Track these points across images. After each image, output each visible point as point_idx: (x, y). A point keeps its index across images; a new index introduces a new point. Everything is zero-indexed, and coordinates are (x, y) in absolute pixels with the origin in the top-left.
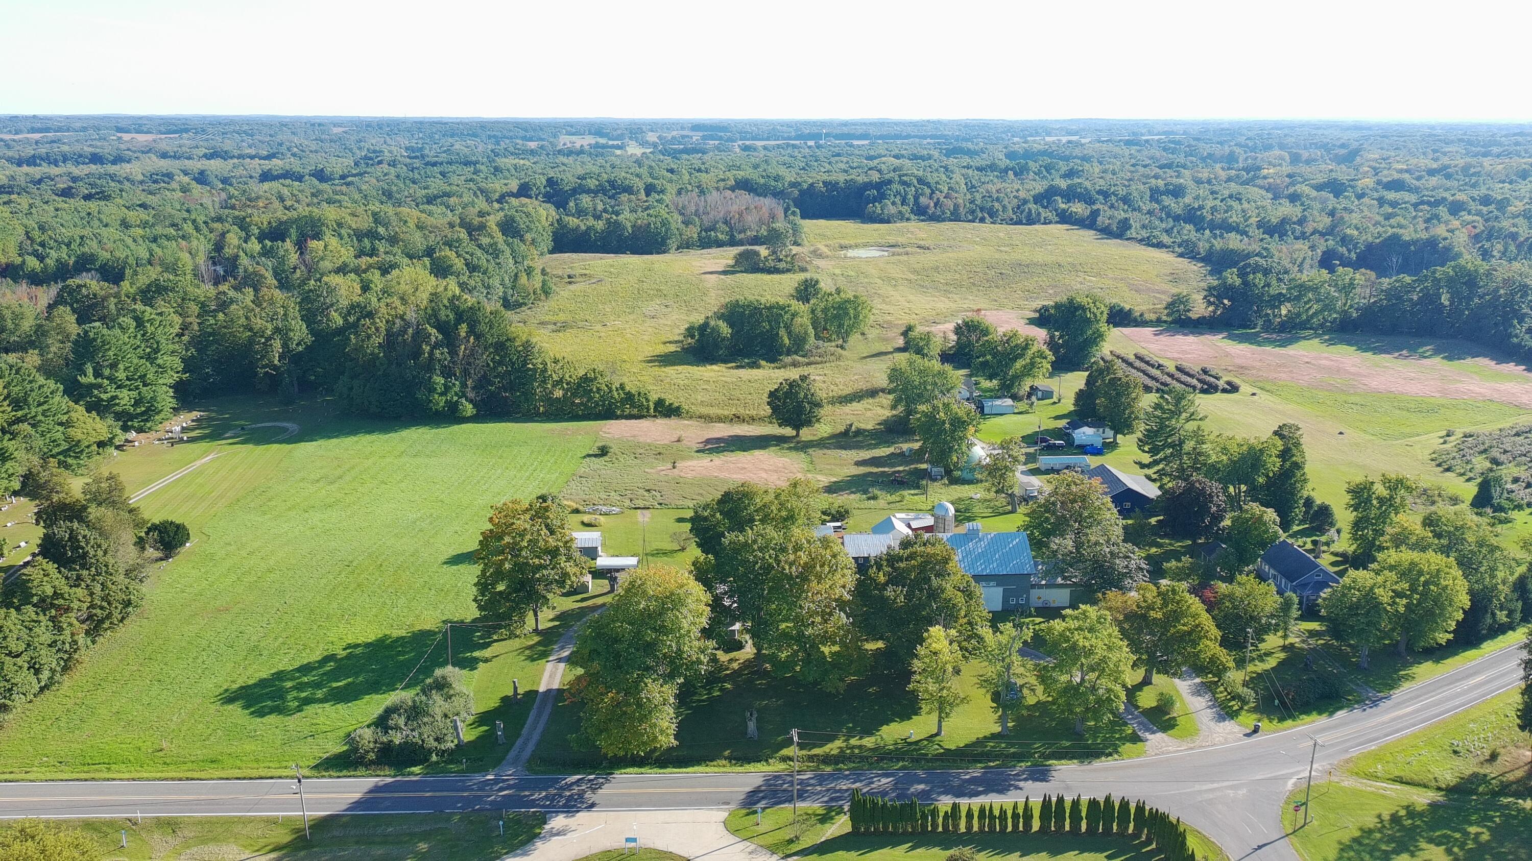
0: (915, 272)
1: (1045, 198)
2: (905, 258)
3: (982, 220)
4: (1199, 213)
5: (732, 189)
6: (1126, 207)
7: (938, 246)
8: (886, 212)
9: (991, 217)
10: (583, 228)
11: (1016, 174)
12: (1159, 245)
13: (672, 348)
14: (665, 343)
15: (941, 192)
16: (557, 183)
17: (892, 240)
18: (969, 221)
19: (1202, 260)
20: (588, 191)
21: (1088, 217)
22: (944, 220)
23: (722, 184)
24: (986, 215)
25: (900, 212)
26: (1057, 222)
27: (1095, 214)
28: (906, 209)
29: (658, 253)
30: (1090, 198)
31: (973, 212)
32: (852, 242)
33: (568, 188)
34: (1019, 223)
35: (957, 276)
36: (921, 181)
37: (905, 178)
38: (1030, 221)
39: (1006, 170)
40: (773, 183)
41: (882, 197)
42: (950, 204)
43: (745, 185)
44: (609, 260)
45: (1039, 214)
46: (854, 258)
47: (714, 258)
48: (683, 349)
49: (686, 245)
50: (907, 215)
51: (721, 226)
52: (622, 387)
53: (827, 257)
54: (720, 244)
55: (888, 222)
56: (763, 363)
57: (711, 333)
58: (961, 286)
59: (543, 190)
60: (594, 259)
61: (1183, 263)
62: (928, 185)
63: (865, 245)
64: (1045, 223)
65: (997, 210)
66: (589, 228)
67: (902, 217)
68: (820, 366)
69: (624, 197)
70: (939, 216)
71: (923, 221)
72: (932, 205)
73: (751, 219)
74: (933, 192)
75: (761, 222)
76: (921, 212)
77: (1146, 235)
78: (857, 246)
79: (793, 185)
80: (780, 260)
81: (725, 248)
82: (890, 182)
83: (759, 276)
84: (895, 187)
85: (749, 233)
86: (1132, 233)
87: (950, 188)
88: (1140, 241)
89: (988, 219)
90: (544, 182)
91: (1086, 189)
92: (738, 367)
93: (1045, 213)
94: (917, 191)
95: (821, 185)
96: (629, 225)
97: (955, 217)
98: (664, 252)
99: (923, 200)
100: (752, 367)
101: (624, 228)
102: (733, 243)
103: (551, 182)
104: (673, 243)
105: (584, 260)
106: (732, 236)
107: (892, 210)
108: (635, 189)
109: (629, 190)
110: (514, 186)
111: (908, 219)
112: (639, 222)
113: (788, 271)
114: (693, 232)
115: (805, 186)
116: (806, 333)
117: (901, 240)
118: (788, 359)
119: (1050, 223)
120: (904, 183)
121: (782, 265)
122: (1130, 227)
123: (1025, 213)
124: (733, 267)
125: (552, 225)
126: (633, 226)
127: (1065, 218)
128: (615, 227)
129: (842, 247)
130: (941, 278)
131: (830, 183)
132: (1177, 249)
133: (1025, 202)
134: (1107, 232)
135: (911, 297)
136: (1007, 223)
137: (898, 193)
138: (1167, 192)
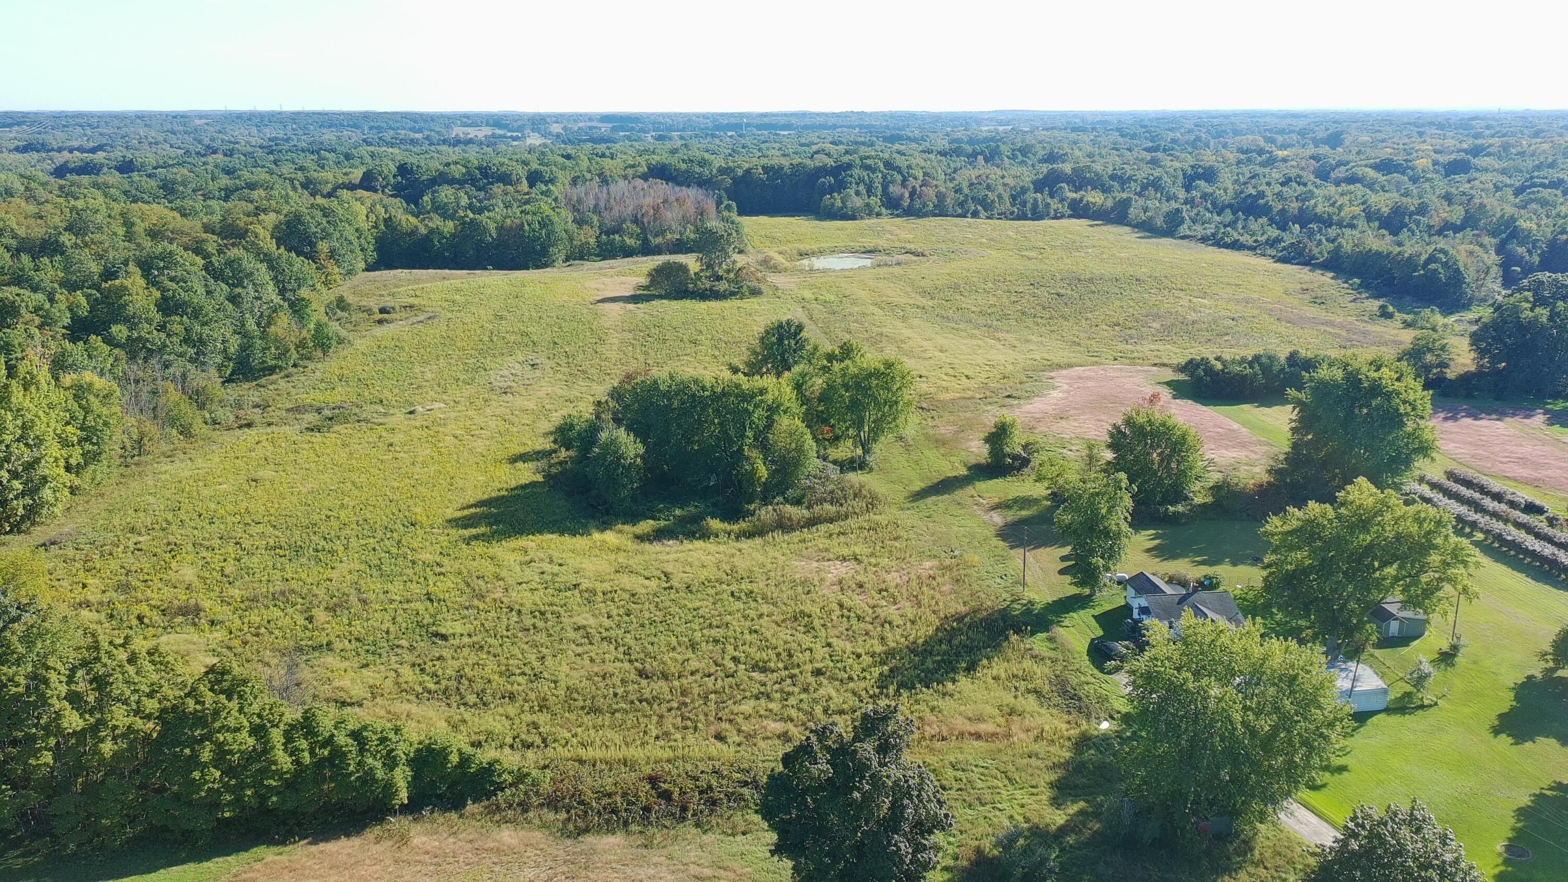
0: (924, 293)
1: (1048, 183)
2: (897, 270)
3: (975, 214)
4: (1261, 202)
5: (645, 177)
6: (1159, 195)
7: (935, 251)
8: (849, 205)
9: (986, 210)
10: (423, 230)
11: (986, 160)
12: (1236, 246)
13: (527, 474)
14: (514, 460)
15: (915, 178)
16: (411, 172)
17: (869, 243)
18: (959, 216)
19: (1325, 266)
20: (451, 181)
21: (1113, 209)
22: (925, 215)
23: (630, 171)
24: (979, 208)
25: (868, 205)
26: (1070, 216)
27: (1124, 205)
28: (874, 201)
29: (538, 267)
30: (1103, 185)
31: (961, 204)
32: (815, 247)
33: (425, 177)
34: (1022, 217)
35: (993, 300)
36: (888, 165)
37: (868, 162)
38: (1037, 215)
40: (698, 169)
41: (841, 186)
42: (930, 193)
43: (660, 172)
44: (459, 279)
45: (1047, 205)
46: (824, 271)
47: (619, 274)
48: (548, 476)
49: (579, 255)
50: (877, 209)
51: (629, 225)
53: (786, 270)
54: (628, 253)
55: (853, 218)
56: (715, 524)
57: (602, 456)
58: (1006, 317)
59: (392, 181)
60: (433, 279)
62: (898, 170)
63: (833, 251)
64: (1056, 218)
65: (993, 201)
66: (431, 231)
67: (870, 212)
68: (834, 528)
69: (498, 189)
70: (920, 210)
71: (898, 216)
72: (907, 195)
73: (671, 216)
74: (905, 180)
75: (685, 221)
76: (893, 205)
77: (1209, 232)
78: (821, 252)
79: (722, 171)
80: (719, 278)
81: (635, 259)
82: (849, 166)
83: (688, 304)
84: (856, 172)
85: (669, 236)
86: (1184, 229)
87: (925, 174)
88: (1204, 240)
89: (983, 214)
90: (394, 170)
91: (1096, 174)
92: (659, 535)
93: (1054, 204)
94: (884, 177)
95: (760, 170)
96: (492, 226)
97: (941, 211)
98: (545, 266)
99: (895, 190)
100: (691, 535)
101: (485, 230)
102: (647, 250)
103: (403, 169)
104: (559, 252)
105: (417, 281)
106: (645, 241)
107: (857, 202)
108: (514, 178)
109: (505, 179)
110: (357, 175)
111: (878, 215)
112: (508, 221)
113: (733, 294)
114: (589, 236)
115: (740, 173)
116: (800, 450)
117: (882, 243)
118: (766, 513)
119: (1062, 217)
120: (868, 168)
121: (722, 286)
122: (1182, 221)
123: (1029, 206)
124: (646, 288)
125: (376, 227)
126: (500, 228)
127: (1079, 211)
128: (470, 229)
129: (803, 255)
130: (968, 302)
131: (772, 168)
132: (1269, 252)
133: (1024, 190)
134: (1148, 228)
135: (941, 341)
136: (1007, 219)
137: (861, 181)
138: (1199, 177)
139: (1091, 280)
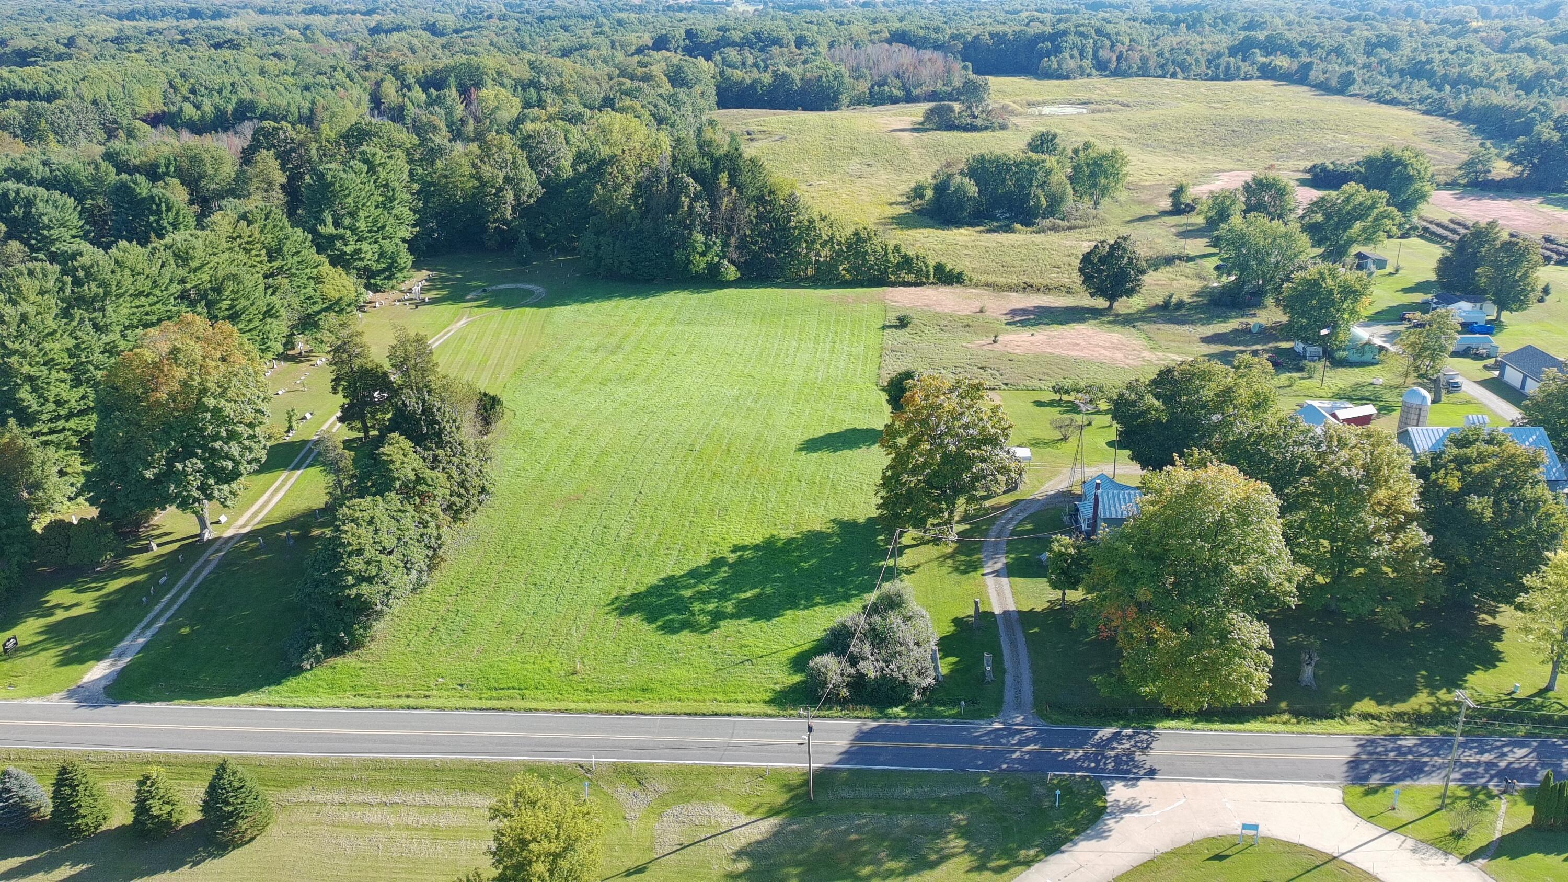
0: (1130, 129)
1: (1242, 49)
2: (1108, 115)
3: (1174, 75)
4: (1428, 67)
5: (889, 41)
6: (1340, 60)
7: (1138, 104)
8: (1064, 66)
9: (1183, 72)
10: (748, 81)
11: (1188, 28)
12: (1393, 102)
13: (901, 210)
14: (891, 204)
15: (1123, 44)
16: (696, 36)
17: (1083, 96)
18: (1159, 77)
19: (1456, 117)
20: (733, 44)
21: (1296, 72)
22: (1130, 76)
23: (875, 37)
24: (1178, 70)
25: (1080, 67)
26: (1258, 78)
27: (1307, 67)
28: (1087, 63)
29: (830, 110)
30: (1292, 51)
31: (1162, 67)
32: (1040, 99)
33: (708, 41)
34: (1216, 78)
35: (1182, 134)
36: (1099, 32)
37: (1082, 29)
38: (1228, 77)
39: (1177, 23)
40: (934, 36)
41: (1057, 50)
42: (1135, 56)
43: (901, 38)
44: (783, 116)
45: (1239, 68)
46: (1050, 115)
47: (895, 115)
48: (915, 211)
49: (857, 102)
50: (1088, 71)
51: (891, 79)
52: (897, 248)
53: (1020, 114)
54: (894, 101)
55: (1067, 77)
56: (1018, 226)
57: (955, 192)
58: (1192, 145)
59: (682, 43)
60: (767, 115)
61: (1435, 122)
62: (1108, 36)
63: (1054, 103)
64: (1245, 79)
65: (1190, 65)
66: (754, 82)
67: (1082, 73)
68: (1084, 230)
69: (775, 50)
70: (1125, 71)
71: (1106, 76)
72: (1114, 58)
73: (925, 73)
74: (1113, 45)
75: (935, 77)
76: (1101, 67)
77: (1374, 91)
78: (1045, 103)
79: (954, 37)
80: (975, 117)
81: (901, 105)
82: (1065, 33)
83: (955, 133)
84: (1071, 38)
85: (925, 89)
86: (1354, 89)
87: (1132, 40)
88: (1369, 97)
89: (1180, 74)
90: (684, 35)
91: (1287, 41)
92: (989, 231)
93: (1245, 67)
94: (1095, 43)
95: (987, 36)
96: (797, 78)
97: (1144, 72)
98: (836, 109)
99: (1104, 54)
100: (1007, 232)
101: (792, 82)
102: (910, 99)
103: (689, 34)
104: (844, 98)
105: (756, 116)
106: (908, 92)
107: (1072, 64)
108: (785, 41)
109: (777, 42)
110: (647, 39)
111: (1089, 75)
112: (808, 74)
113: (986, 128)
114: (863, 87)
115: (970, 39)
116: (1064, 193)
117: (1094, 96)
118: (1047, 222)
119: (1250, 79)
120: (1081, 34)
121: (979, 122)
122: (1353, 82)
123: (1222, 68)
124: (922, 124)
125: (713, 78)
126: (801, 79)
127: (1267, 73)
128: (782, 79)
129: (1030, 104)
130: (1164, 136)
131: (997, 34)
132: (1418, 107)
133: (1219, 55)
134: (1324, 88)
135: (1142, 157)
136: (1201, 79)
137: (1075, 46)
138: (1381, 44)
139: (1261, 122)
